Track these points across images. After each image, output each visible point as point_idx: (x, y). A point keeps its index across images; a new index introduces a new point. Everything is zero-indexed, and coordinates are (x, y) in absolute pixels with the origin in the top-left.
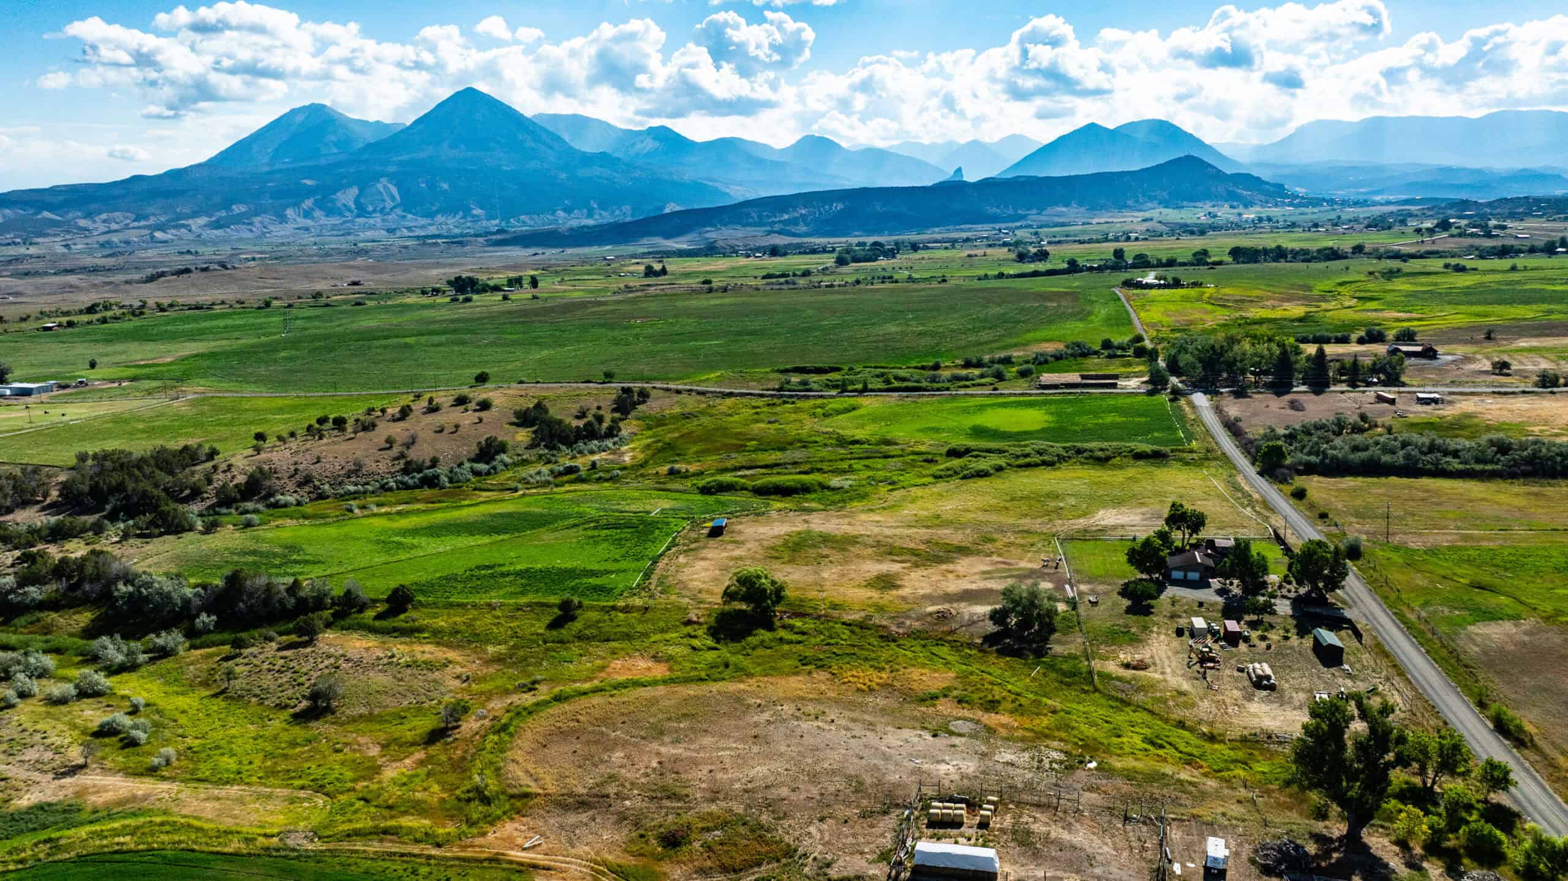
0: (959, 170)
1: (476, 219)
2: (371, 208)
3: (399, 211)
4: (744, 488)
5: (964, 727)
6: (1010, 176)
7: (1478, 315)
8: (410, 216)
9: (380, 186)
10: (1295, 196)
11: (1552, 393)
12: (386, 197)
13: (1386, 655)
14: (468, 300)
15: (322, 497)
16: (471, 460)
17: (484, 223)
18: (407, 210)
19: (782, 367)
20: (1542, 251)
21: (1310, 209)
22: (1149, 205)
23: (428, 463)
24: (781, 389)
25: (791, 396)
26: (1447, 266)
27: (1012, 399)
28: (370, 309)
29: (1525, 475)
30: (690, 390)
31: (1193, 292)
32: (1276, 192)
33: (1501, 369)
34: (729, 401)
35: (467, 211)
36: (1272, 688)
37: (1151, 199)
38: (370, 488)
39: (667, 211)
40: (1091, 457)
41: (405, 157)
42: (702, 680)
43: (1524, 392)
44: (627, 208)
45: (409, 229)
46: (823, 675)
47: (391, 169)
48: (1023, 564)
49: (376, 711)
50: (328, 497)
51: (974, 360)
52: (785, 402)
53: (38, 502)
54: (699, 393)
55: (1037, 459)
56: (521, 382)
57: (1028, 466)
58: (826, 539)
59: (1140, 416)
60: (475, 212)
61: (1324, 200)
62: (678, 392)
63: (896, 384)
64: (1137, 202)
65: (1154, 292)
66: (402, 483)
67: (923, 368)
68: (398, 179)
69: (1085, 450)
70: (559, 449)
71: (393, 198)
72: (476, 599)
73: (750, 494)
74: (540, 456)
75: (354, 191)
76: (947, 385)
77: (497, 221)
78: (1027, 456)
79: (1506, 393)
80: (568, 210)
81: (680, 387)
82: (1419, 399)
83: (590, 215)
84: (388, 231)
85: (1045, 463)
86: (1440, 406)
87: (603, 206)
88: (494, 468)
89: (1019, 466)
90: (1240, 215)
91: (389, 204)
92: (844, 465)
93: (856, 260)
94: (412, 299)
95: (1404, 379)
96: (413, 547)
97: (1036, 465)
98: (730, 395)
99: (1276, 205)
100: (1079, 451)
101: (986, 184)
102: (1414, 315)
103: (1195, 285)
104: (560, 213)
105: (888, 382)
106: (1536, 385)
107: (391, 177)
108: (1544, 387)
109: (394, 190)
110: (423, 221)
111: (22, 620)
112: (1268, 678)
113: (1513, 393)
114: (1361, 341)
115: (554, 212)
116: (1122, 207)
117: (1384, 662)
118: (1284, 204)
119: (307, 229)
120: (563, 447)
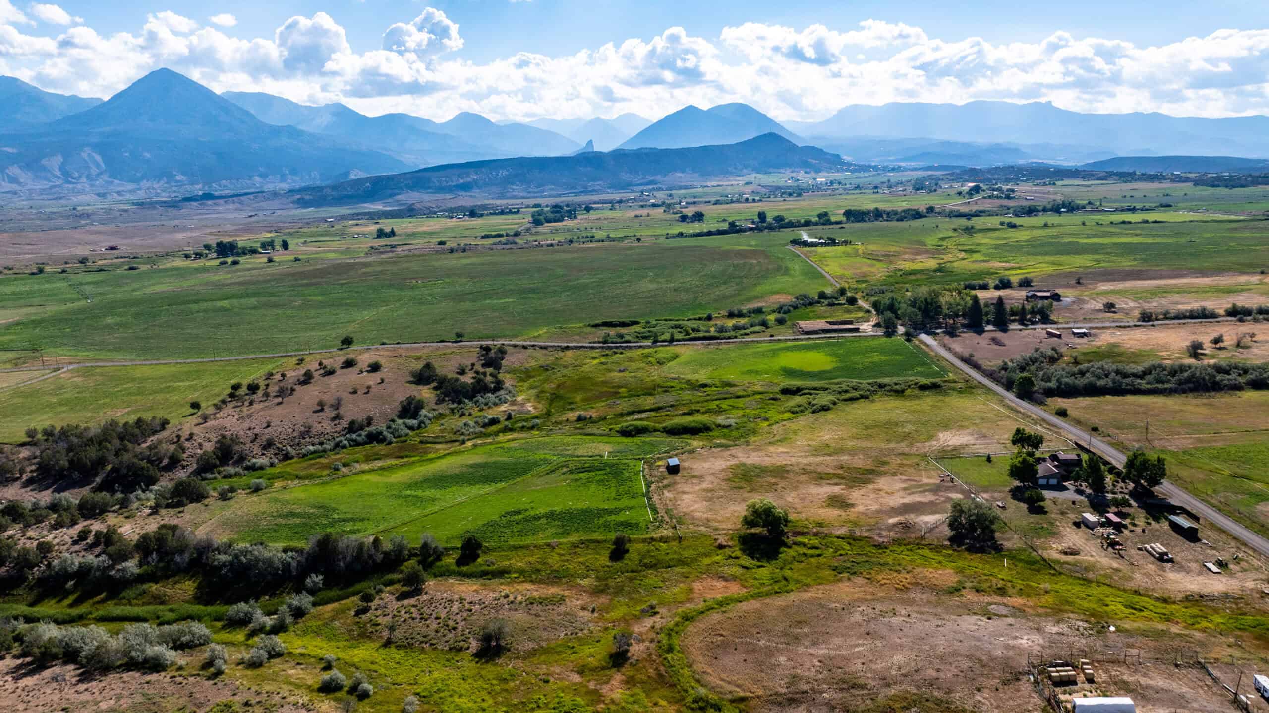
0: (590, 143)
1: (180, 184)
2: (76, 174)
3: (105, 177)
4: (656, 430)
5: (1003, 611)
6: (635, 147)
7: (1053, 263)
8: (116, 182)
9: (85, 155)
10: (849, 164)
11: (1153, 326)
12: (91, 165)
13: (1224, 532)
14: (235, 263)
15: (287, 457)
16: (400, 417)
17: (189, 188)
18: (113, 175)
19: (592, 323)
20: (1051, 210)
21: (862, 174)
22: (745, 171)
23: (365, 423)
24: (605, 342)
25: (617, 347)
26: (1002, 223)
27: (790, 344)
28: (144, 272)
29: (1191, 390)
30: (533, 346)
31: (848, 249)
32: (834, 161)
33: (1110, 308)
34: (569, 353)
35: (170, 177)
36: (1171, 561)
37: (746, 167)
38: (327, 447)
39: (352, 177)
40: (891, 390)
41: (107, 129)
42: (777, 592)
43: (1136, 326)
44: (315, 174)
45: (119, 193)
46: (859, 580)
47: (94, 140)
48: (926, 481)
49: (544, 644)
50: (292, 458)
51: (736, 312)
52: (616, 353)
53: (17, 479)
54: (542, 348)
55: (856, 394)
56: (383, 344)
57: (852, 399)
58: (763, 471)
59: (897, 354)
60: (178, 178)
61: (870, 166)
62: (525, 347)
63: (693, 335)
64: (735, 168)
65: (820, 249)
66: (353, 440)
67: (700, 319)
68: (101, 148)
69: (885, 385)
70: (464, 403)
71: (98, 165)
72: (528, 541)
73: (665, 435)
74: (452, 410)
75: (60, 159)
76: (732, 333)
77: (200, 186)
78: (846, 391)
79: (1125, 327)
80: (263, 176)
81: (525, 343)
82: (1074, 334)
83: (283, 179)
84: (99, 195)
85: (862, 397)
86: (1091, 338)
87: (294, 172)
88: (422, 422)
89: (845, 400)
90: (815, 179)
91: (94, 171)
92: (713, 405)
93: (549, 221)
94: (180, 263)
95: (1052, 317)
96: (433, 500)
97: (857, 399)
98: (567, 348)
99: (838, 171)
100: (881, 386)
101: (619, 155)
102: (1012, 265)
103: (846, 243)
104: (257, 179)
105: (687, 334)
106: (1139, 320)
107: (96, 147)
108: (1144, 321)
109: (98, 158)
110: (131, 186)
111: (129, 593)
112: (1166, 554)
113: (1129, 327)
114: (997, 287)
115: (250, 178)
116: (726, 173)
117: (1224, 536)
118: (843, 170)
119: (15, 193)
120: (467, 401)
